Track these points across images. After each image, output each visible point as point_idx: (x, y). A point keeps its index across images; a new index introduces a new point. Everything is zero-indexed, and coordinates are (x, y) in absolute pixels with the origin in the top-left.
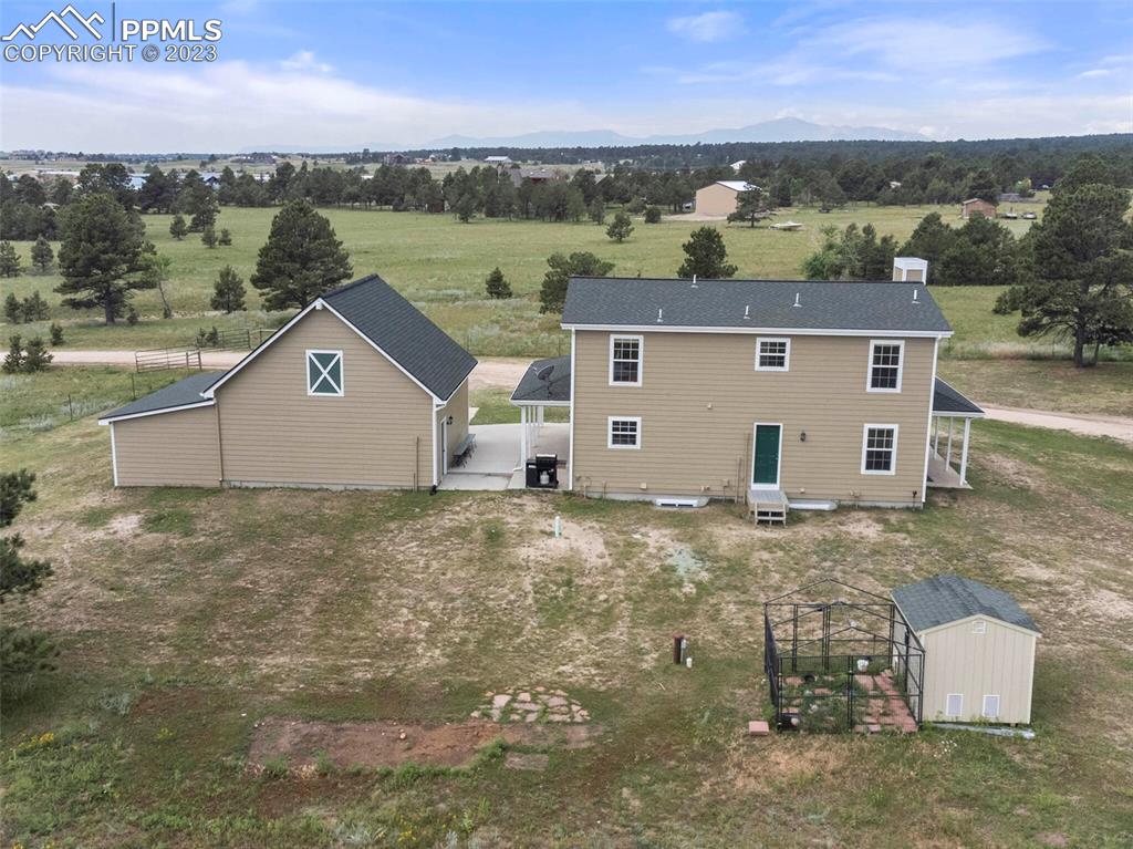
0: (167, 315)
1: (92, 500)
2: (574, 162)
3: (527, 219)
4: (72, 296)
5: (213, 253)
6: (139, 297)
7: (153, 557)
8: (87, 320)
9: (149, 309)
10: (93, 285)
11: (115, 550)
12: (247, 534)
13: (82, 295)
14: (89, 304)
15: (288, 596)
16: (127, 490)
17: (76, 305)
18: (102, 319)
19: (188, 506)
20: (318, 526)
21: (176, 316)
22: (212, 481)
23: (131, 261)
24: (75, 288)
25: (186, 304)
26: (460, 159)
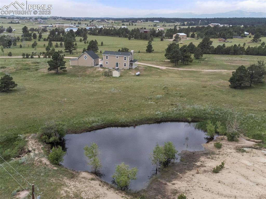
0: (77, 53)
1: (69, 66)
2: (174, 22)
3: (141, 39)
4: (66, 51)
5: (86, 45)
6: (74, 51)
7: (73, 69)
8: (67, 54)
9: (75, 53)
10: (68, 49)
11: (70, 68)
12: (79, 68)
13: (67, 51)
14: (68, 52)
15: (81, 71)
16: (71, 66)
17: (66, 52)
18: (69, 54)
19: (75, 67)
20: (84, 68)
21: (78, 54)
22: (77, 65)
23: (73, 47)
24: (66, 50)
25: (80, 52)
26: (148, 21)
